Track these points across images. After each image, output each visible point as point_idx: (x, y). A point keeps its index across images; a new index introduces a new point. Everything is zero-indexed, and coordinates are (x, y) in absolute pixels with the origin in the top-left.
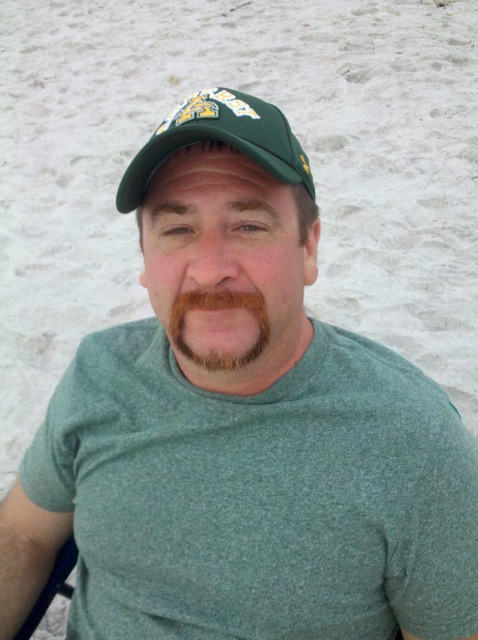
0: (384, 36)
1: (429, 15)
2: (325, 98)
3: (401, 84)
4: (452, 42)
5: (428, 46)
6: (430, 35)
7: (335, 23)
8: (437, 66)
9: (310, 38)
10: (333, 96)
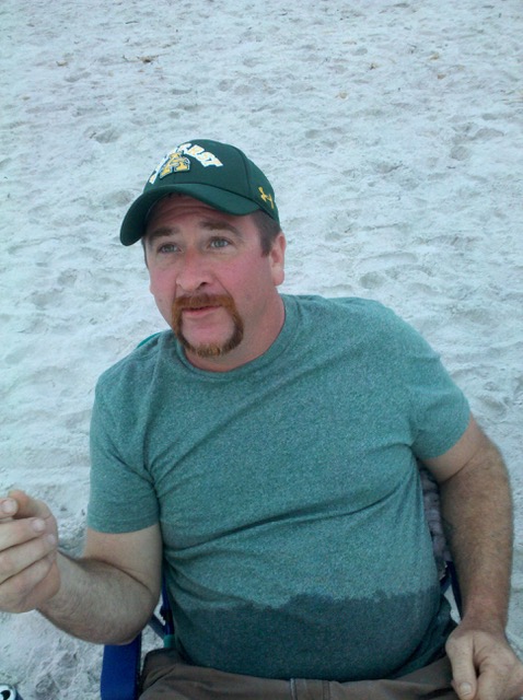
0: (110, 97)
1: (141, 71)
2: (86, 161)
3: (150, 136)
4: (175, 92)
5: (156, 99)
6: (152, 89)
7: (54, 92)
8: (174, 115)
9: (37, 110)
10: (93, 158)
